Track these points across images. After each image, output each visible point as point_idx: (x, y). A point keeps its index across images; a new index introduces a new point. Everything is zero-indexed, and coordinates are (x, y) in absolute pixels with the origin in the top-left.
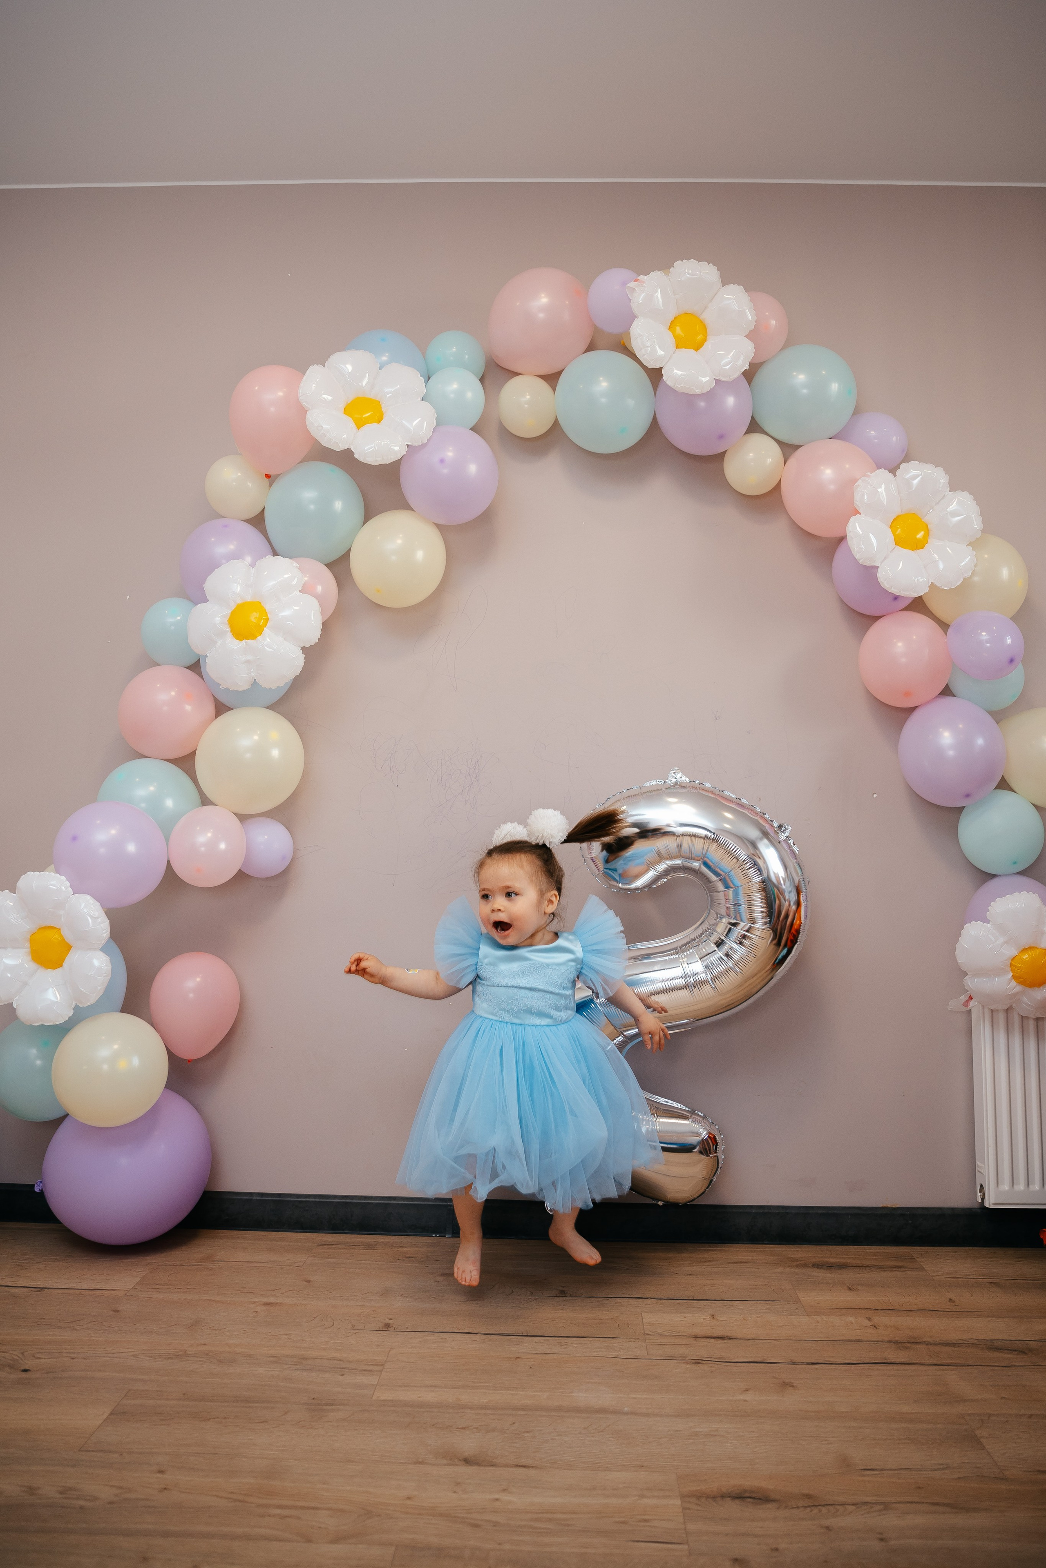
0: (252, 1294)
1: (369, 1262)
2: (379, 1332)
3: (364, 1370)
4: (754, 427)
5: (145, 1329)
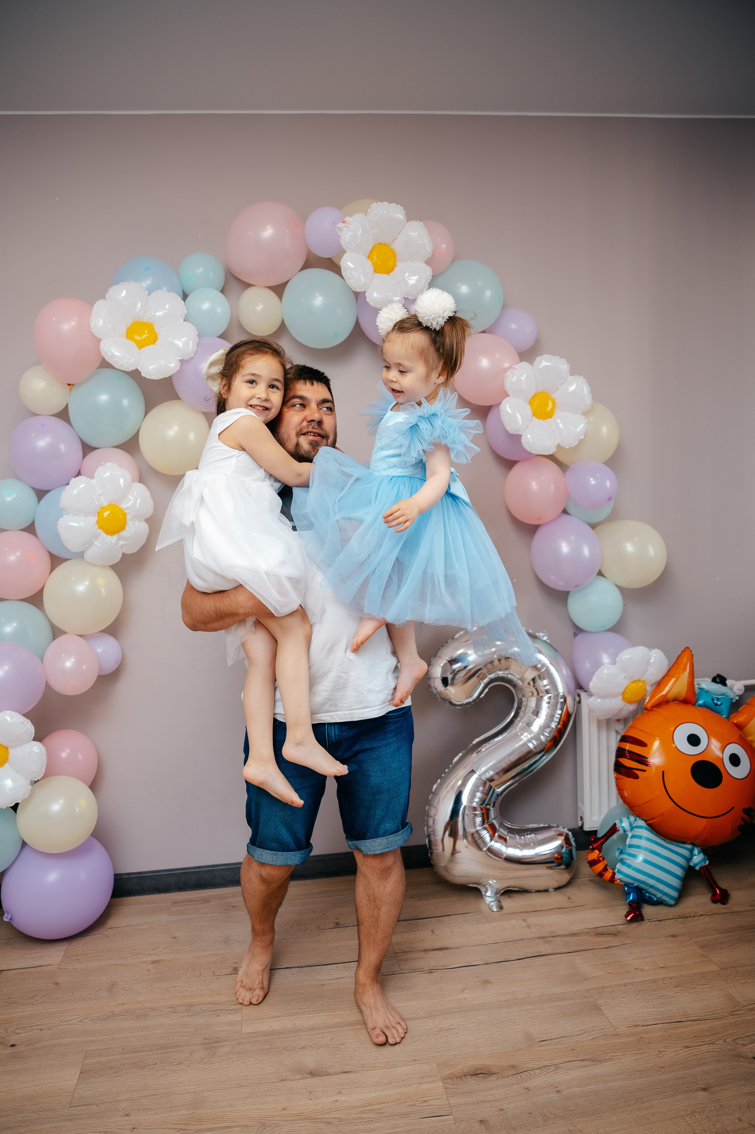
0: (141, 955)
1: (209, 915)
5: (80, 997)
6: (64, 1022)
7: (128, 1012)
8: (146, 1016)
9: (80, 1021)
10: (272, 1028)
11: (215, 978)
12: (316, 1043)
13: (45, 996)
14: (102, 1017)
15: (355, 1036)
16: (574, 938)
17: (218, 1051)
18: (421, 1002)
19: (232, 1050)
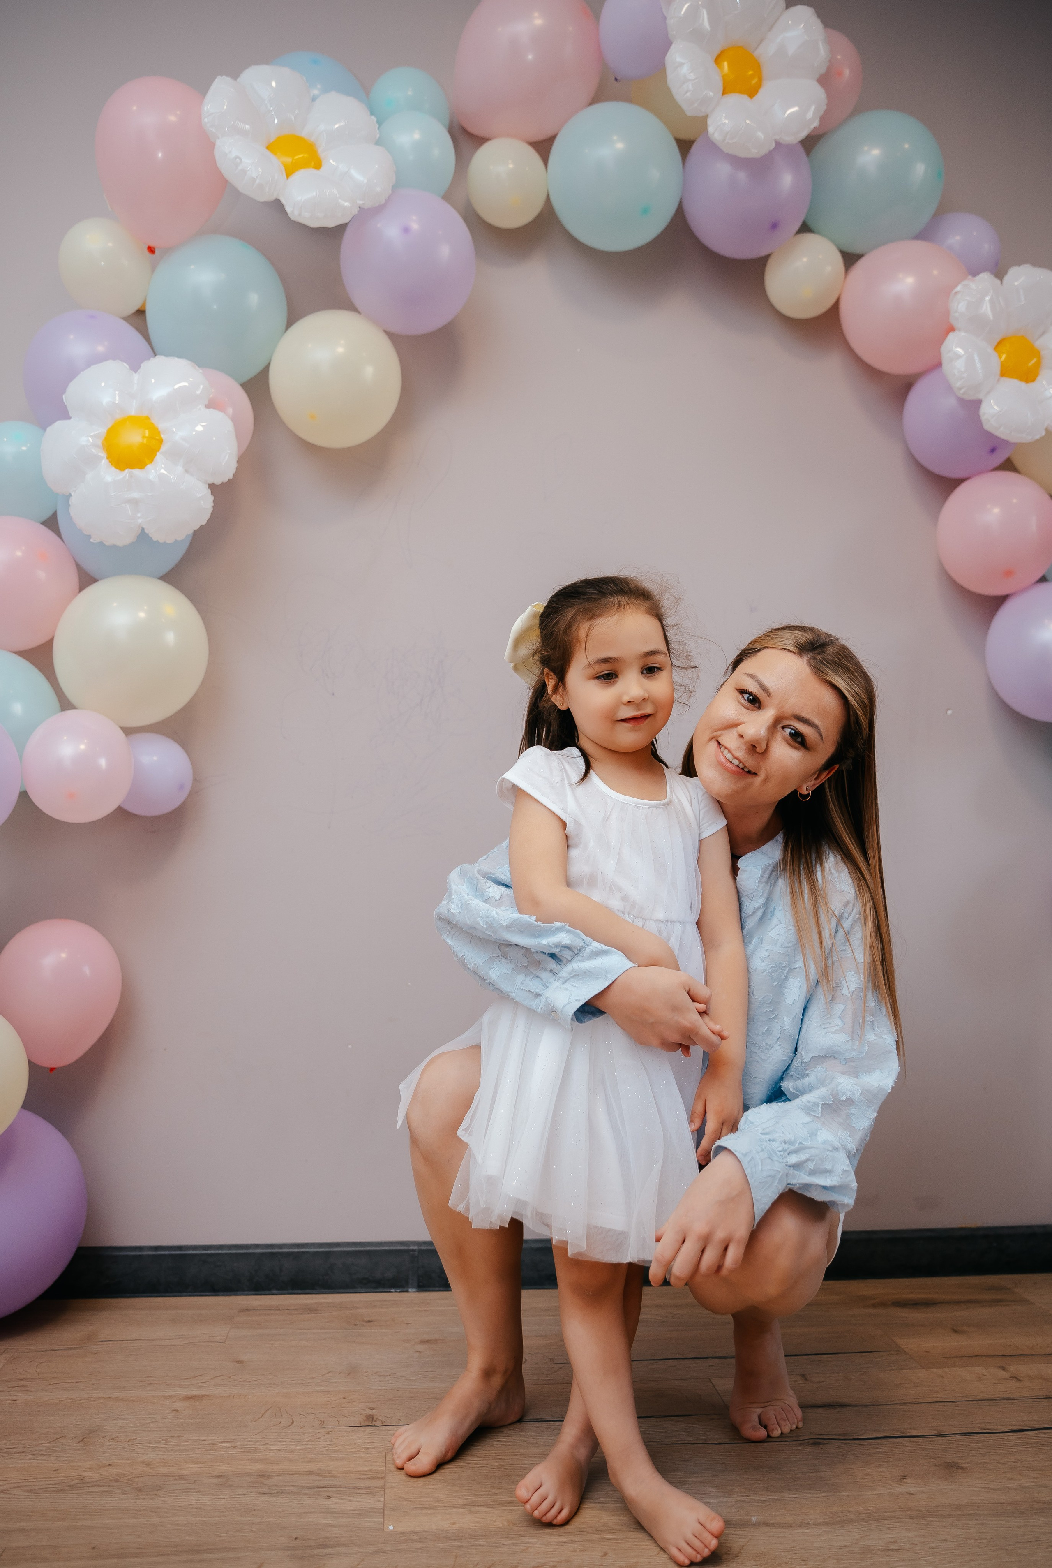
0: (164, 1385)
1: (315, 1331)
2: (361, 1429)
3: (359, 1488)
5: (14, 1448)
7: (117, 1480)
10: (456, 1526)
11: (323, 1430)
14: (57, 1486)
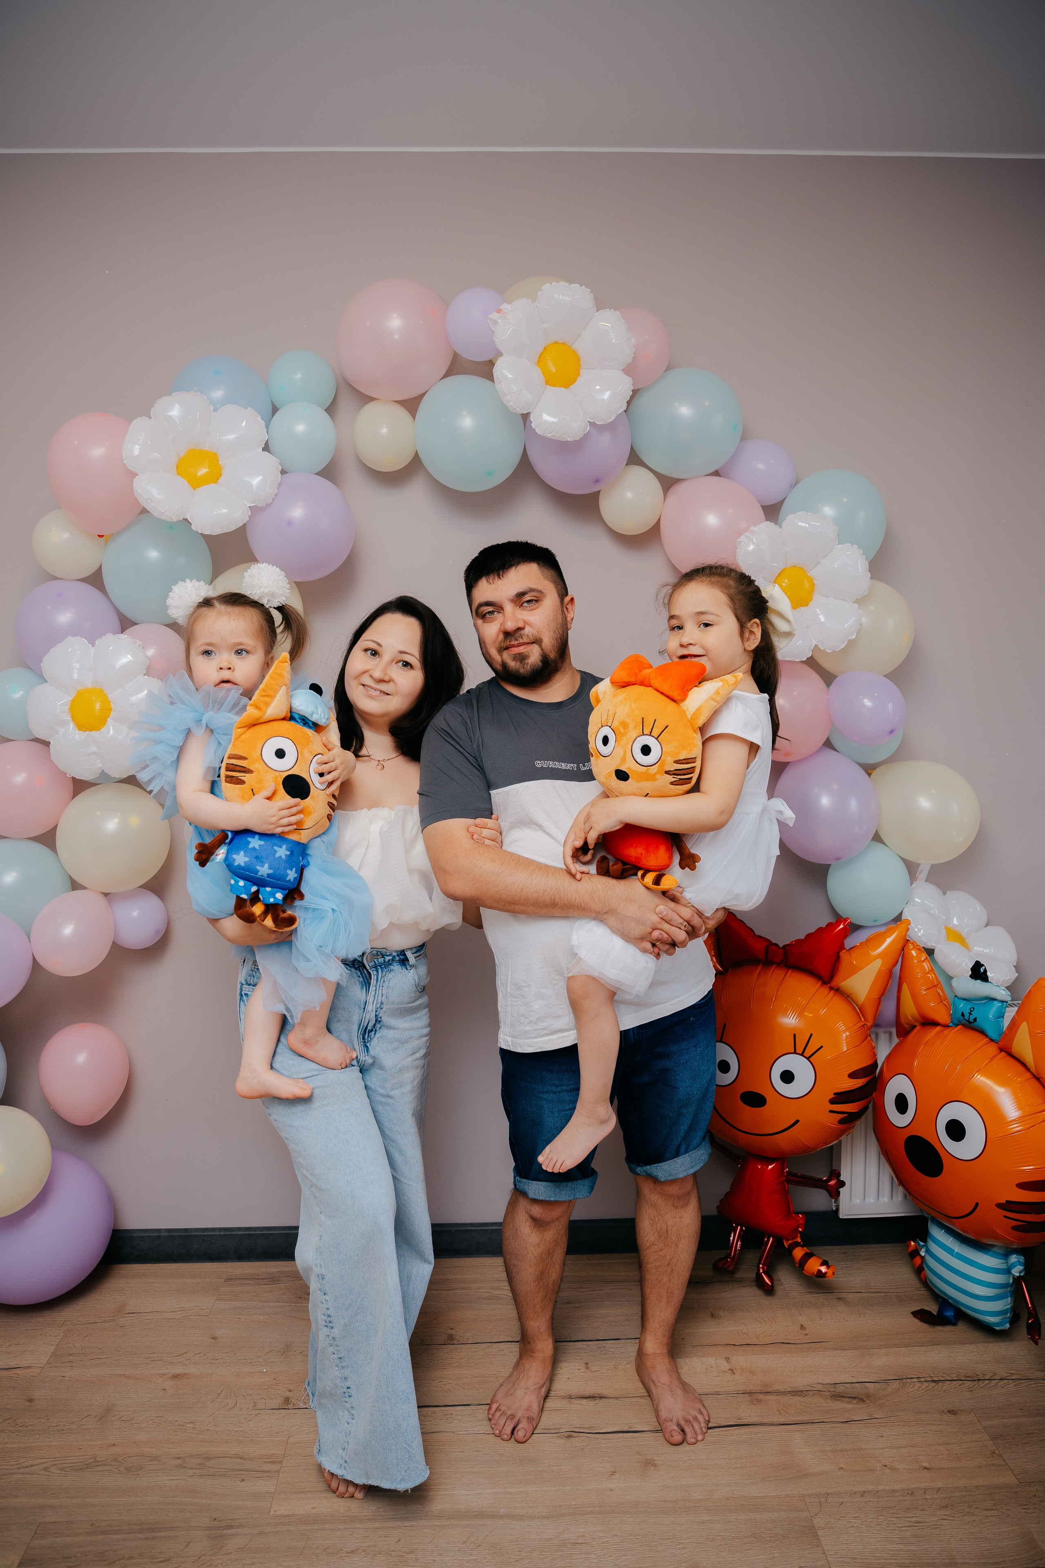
0: (160, 1362)
2: (278, 1411)
3: (263, 1471)
4: (634, 459)
5: (57, 1426)
6: (23, 1468)
8: (140, 1470)
9: (45, 1469)
10: (314, 1511)
11: (254, 1413)
12: (374, 1546)
13: (8, 1419)
15: (433, 1539)
16: (797, 1399)
17: (227, 1544)
18: (545, 1488)
19: (247, 1545)
